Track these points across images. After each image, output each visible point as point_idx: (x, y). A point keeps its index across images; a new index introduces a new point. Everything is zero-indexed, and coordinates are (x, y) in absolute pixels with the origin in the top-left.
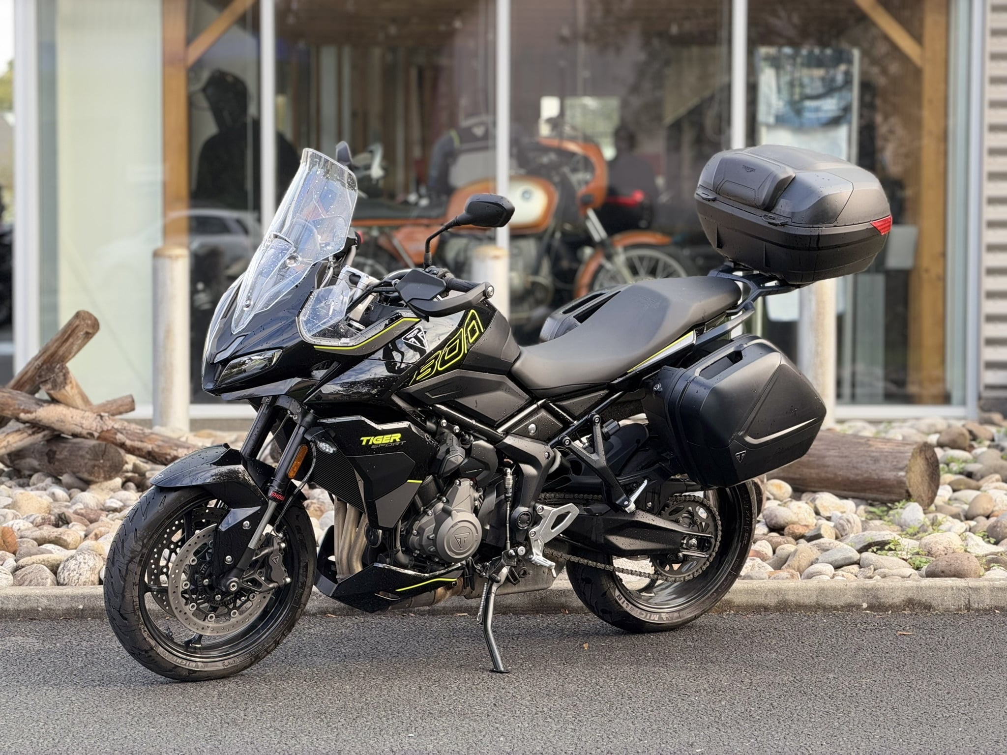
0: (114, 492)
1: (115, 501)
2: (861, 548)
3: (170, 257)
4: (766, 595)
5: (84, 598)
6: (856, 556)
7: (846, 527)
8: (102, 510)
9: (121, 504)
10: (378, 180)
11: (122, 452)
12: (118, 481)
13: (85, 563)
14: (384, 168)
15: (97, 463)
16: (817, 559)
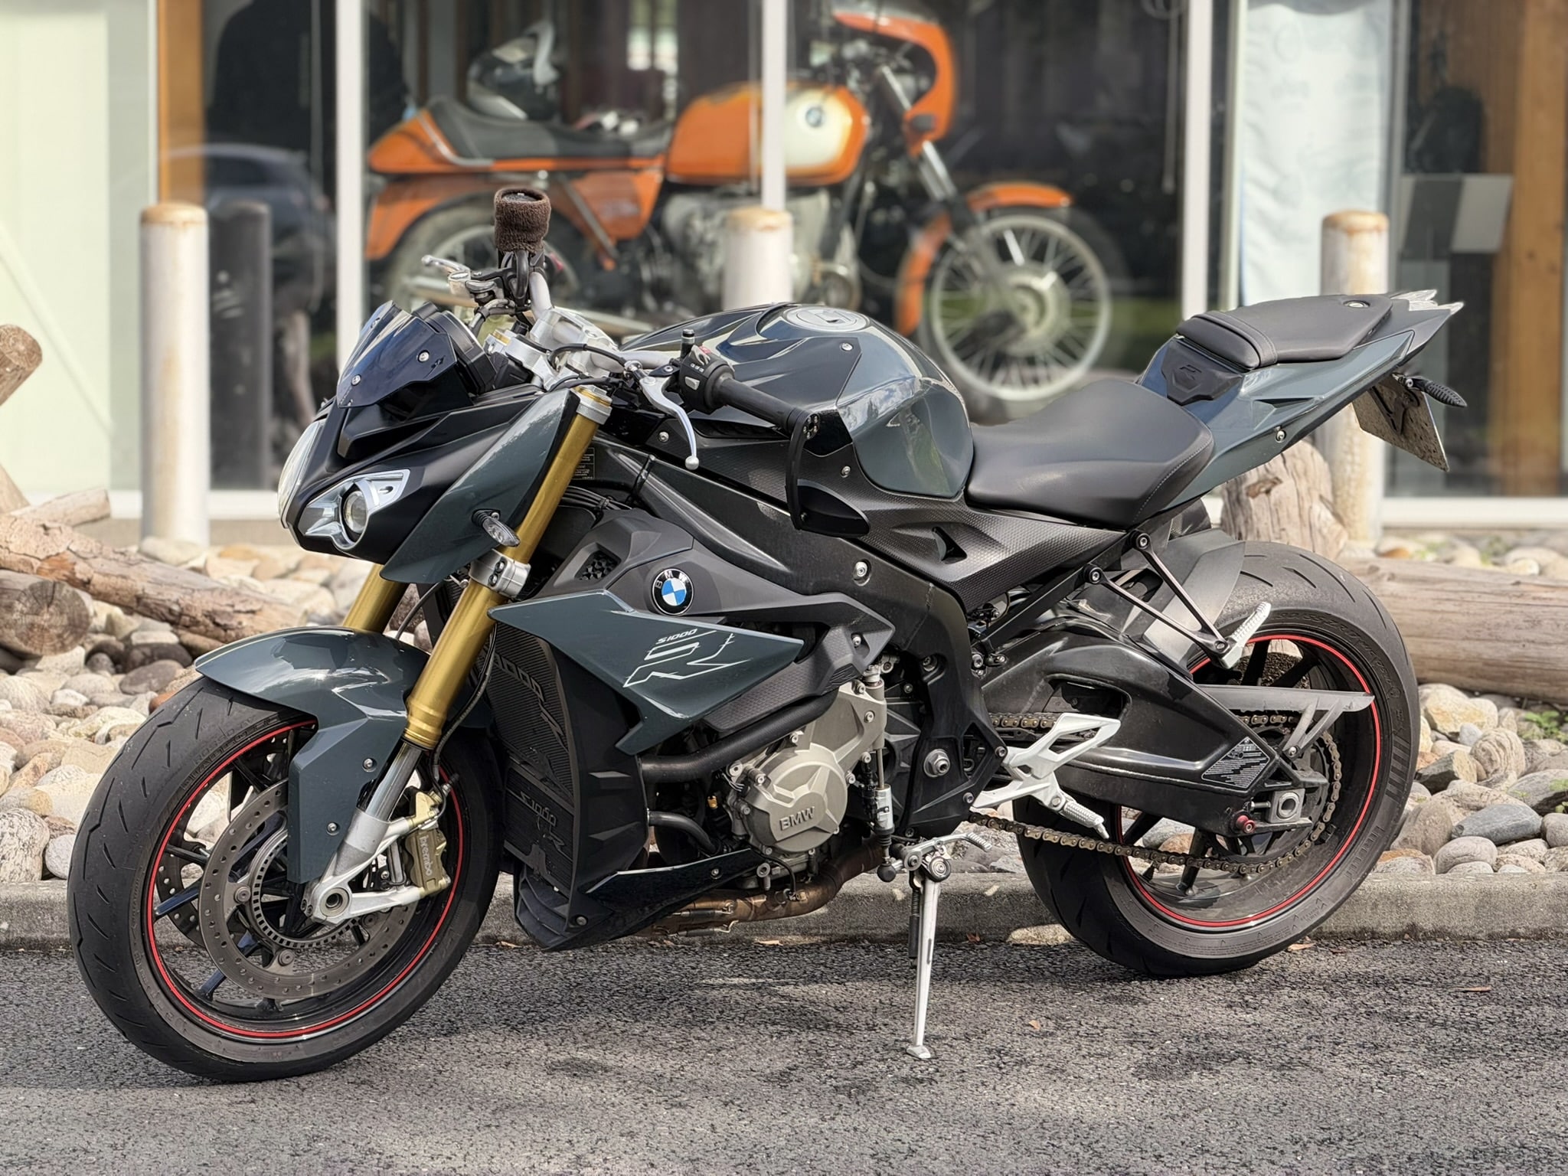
0: (72, 676)
1: (74, 693)
2: (1541, 804)
3: (171, 223)
4: (1375, 905)
5: (11, 908)
6: (1534, 820)
7: (1496, 756)
8: (47, 712)
9: (85, 699)
10: (546, 87)
11: (85, 597)
12: (79, 653)
13: (12, 834)
14: (556, 66)
15: (37, 620)
16: (1461, 827)
